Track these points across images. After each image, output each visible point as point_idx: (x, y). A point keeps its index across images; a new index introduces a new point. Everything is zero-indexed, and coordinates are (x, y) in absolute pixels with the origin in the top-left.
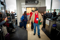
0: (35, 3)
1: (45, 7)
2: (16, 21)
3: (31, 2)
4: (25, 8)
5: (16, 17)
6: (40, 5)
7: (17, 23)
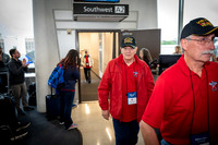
0: (113, 13)
1: (157, 32)
2: (32, 89)
3: (96, 9)
4: (74, 33)
5: (33, 70)
6: (136, 22)
7: (33, 101)
